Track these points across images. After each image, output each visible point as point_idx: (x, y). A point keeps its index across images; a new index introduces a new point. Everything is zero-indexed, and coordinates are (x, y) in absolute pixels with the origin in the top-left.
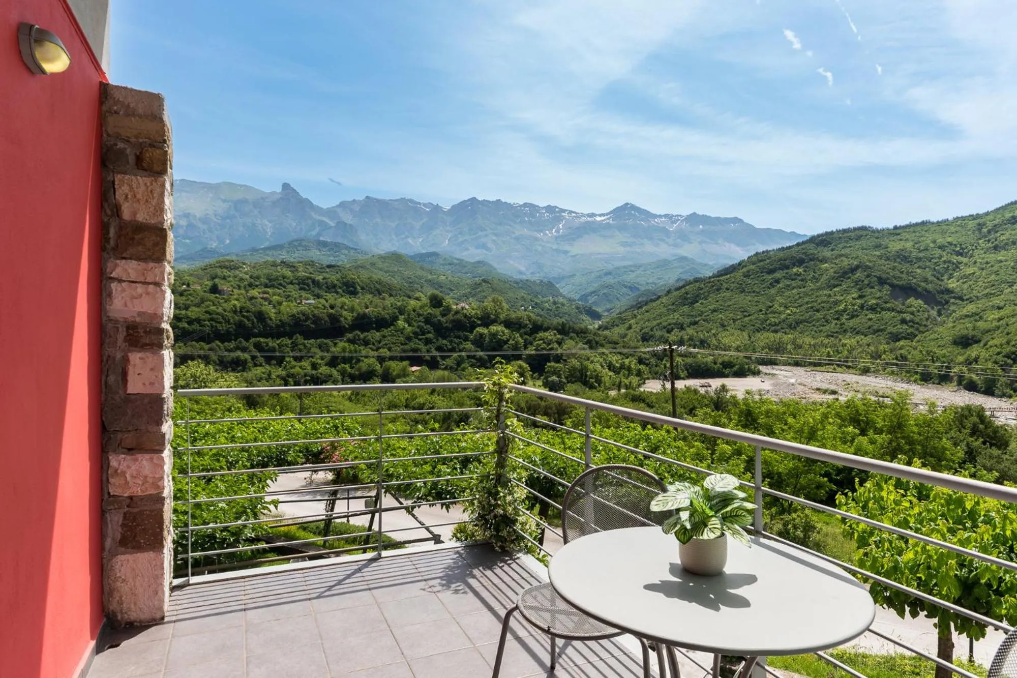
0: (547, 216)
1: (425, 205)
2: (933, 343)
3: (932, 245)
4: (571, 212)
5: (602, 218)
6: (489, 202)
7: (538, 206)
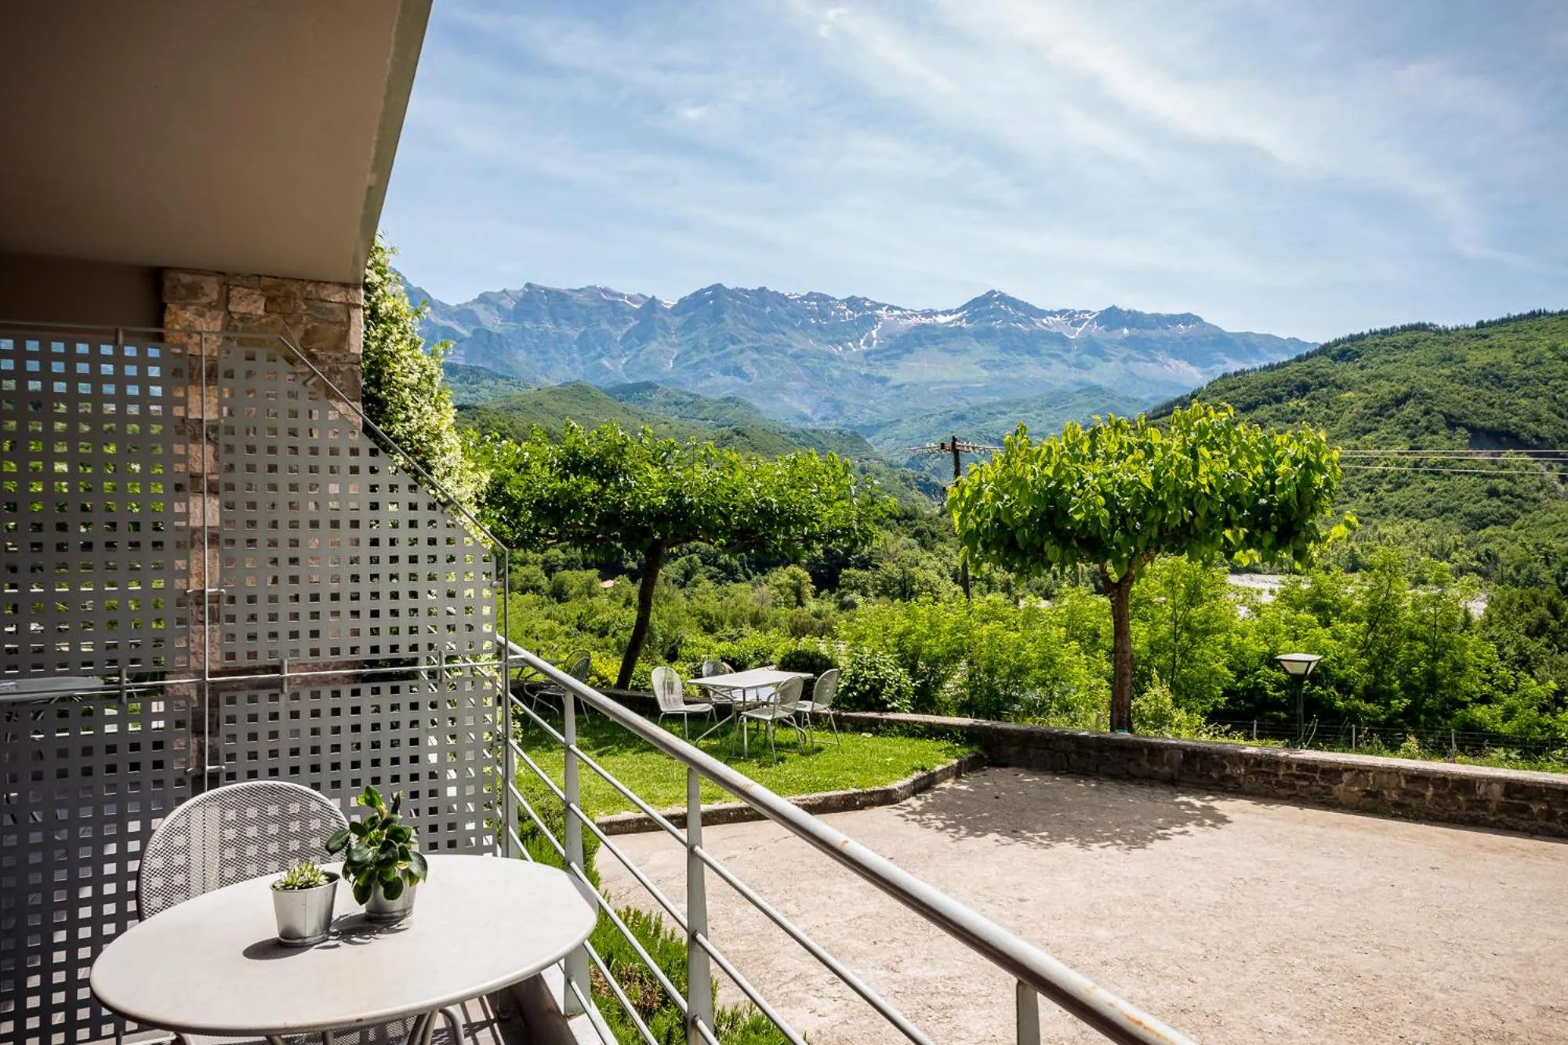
0: (850, 316)
1: (630, 298)
2: (1546, 531)
3: (1549, 355)
4: (892, 308)
5: (949, 318)
6: (746, 291)
7: (833, 299)
